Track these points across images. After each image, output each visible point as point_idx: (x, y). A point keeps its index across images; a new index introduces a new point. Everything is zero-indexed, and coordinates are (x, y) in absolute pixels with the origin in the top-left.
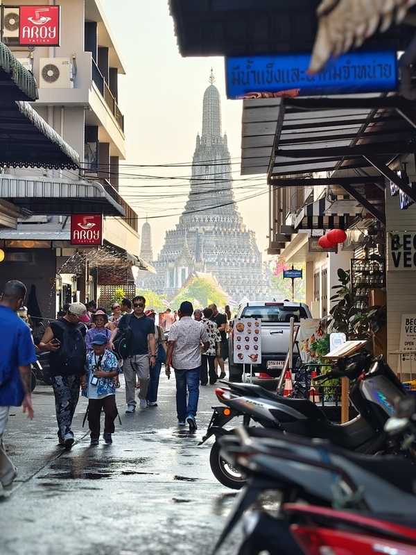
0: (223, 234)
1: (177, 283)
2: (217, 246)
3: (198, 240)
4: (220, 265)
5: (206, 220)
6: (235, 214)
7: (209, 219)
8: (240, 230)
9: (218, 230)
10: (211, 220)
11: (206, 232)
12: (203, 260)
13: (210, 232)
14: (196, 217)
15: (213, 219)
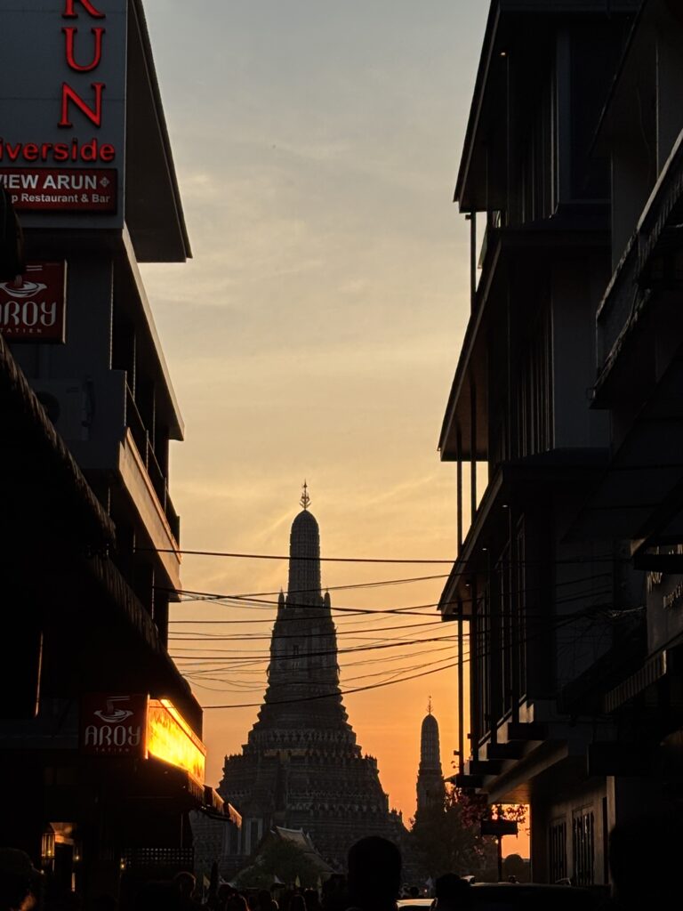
0: (321, 761)
1: (243, 847)
2: (312, 783)
3: (280, 772)
4: (316, 816)
5: (294, 739)
6: (343, 727)
7: (299, 736)
8: (351, 756)
9: (315, 754)
10: (302, 738)
11: (294, 759)
12: (288, 806)
13: (300, 758)
14: (278, 732)
15: (306, 736)
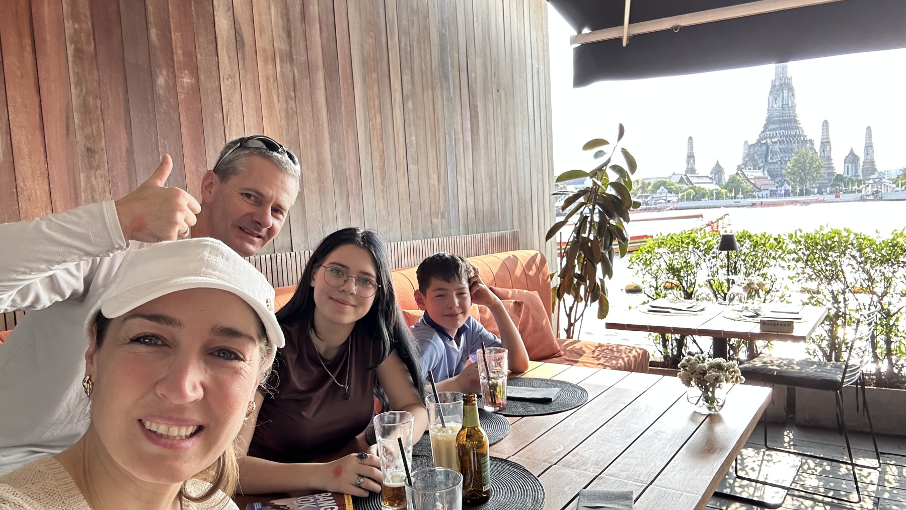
0: (786, 142)
2: (781, 151)
3: (768, 148)
4: (781, 164)
5: (775, 135)
6: (797, 128)
7: (776, 134)
8: (801, 139)
9: (783, 140)
10: (778, 134)
11: (773, 142)
12: (770, 161)
13: (776, 142)
14: (768, 133)
15: (780, 133)
